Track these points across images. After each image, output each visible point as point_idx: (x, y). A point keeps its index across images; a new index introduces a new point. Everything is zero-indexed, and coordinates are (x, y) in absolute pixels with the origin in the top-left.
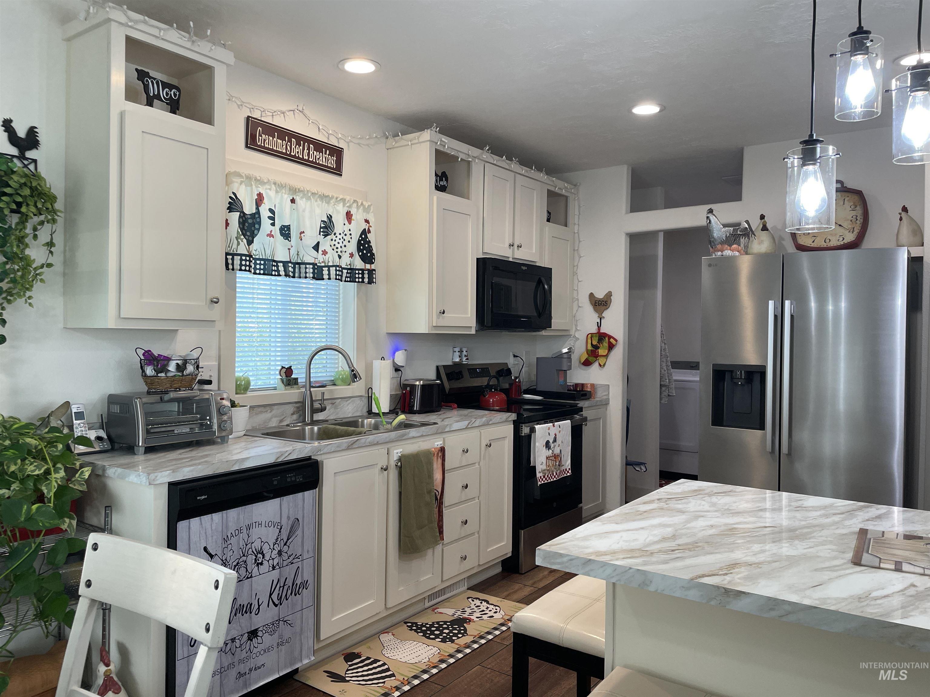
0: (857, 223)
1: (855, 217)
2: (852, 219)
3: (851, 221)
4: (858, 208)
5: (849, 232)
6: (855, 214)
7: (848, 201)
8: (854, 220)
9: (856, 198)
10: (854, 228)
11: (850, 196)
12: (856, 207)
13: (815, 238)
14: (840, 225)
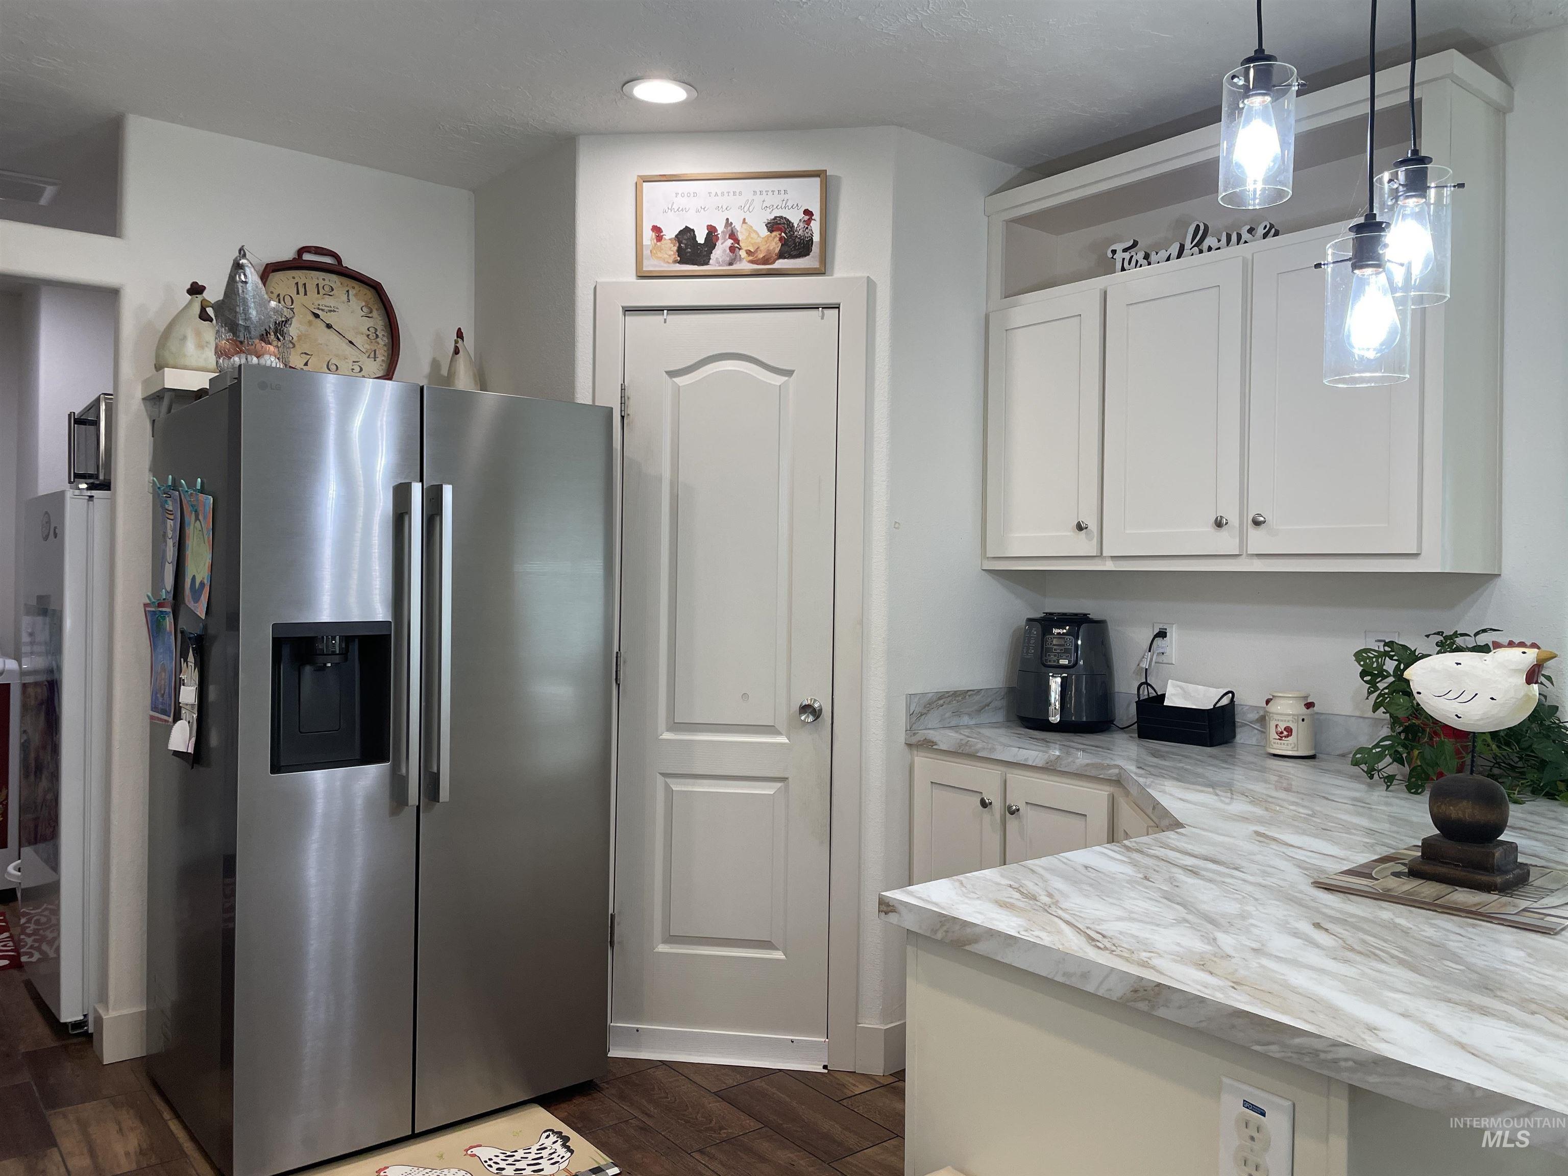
0: (378, 343)
1: (372, 330)
2: (368, 333)
3: (368, 336)
4: (375, 314)
5: (368, 357)
6: (371, 324)
7: (356, 295)
8: (373, 336)
9: (369, 294)
10: (375, 351)
11: (356, 287)
12: (371, 312)
13: (309, 356)
14: (351, 342)
